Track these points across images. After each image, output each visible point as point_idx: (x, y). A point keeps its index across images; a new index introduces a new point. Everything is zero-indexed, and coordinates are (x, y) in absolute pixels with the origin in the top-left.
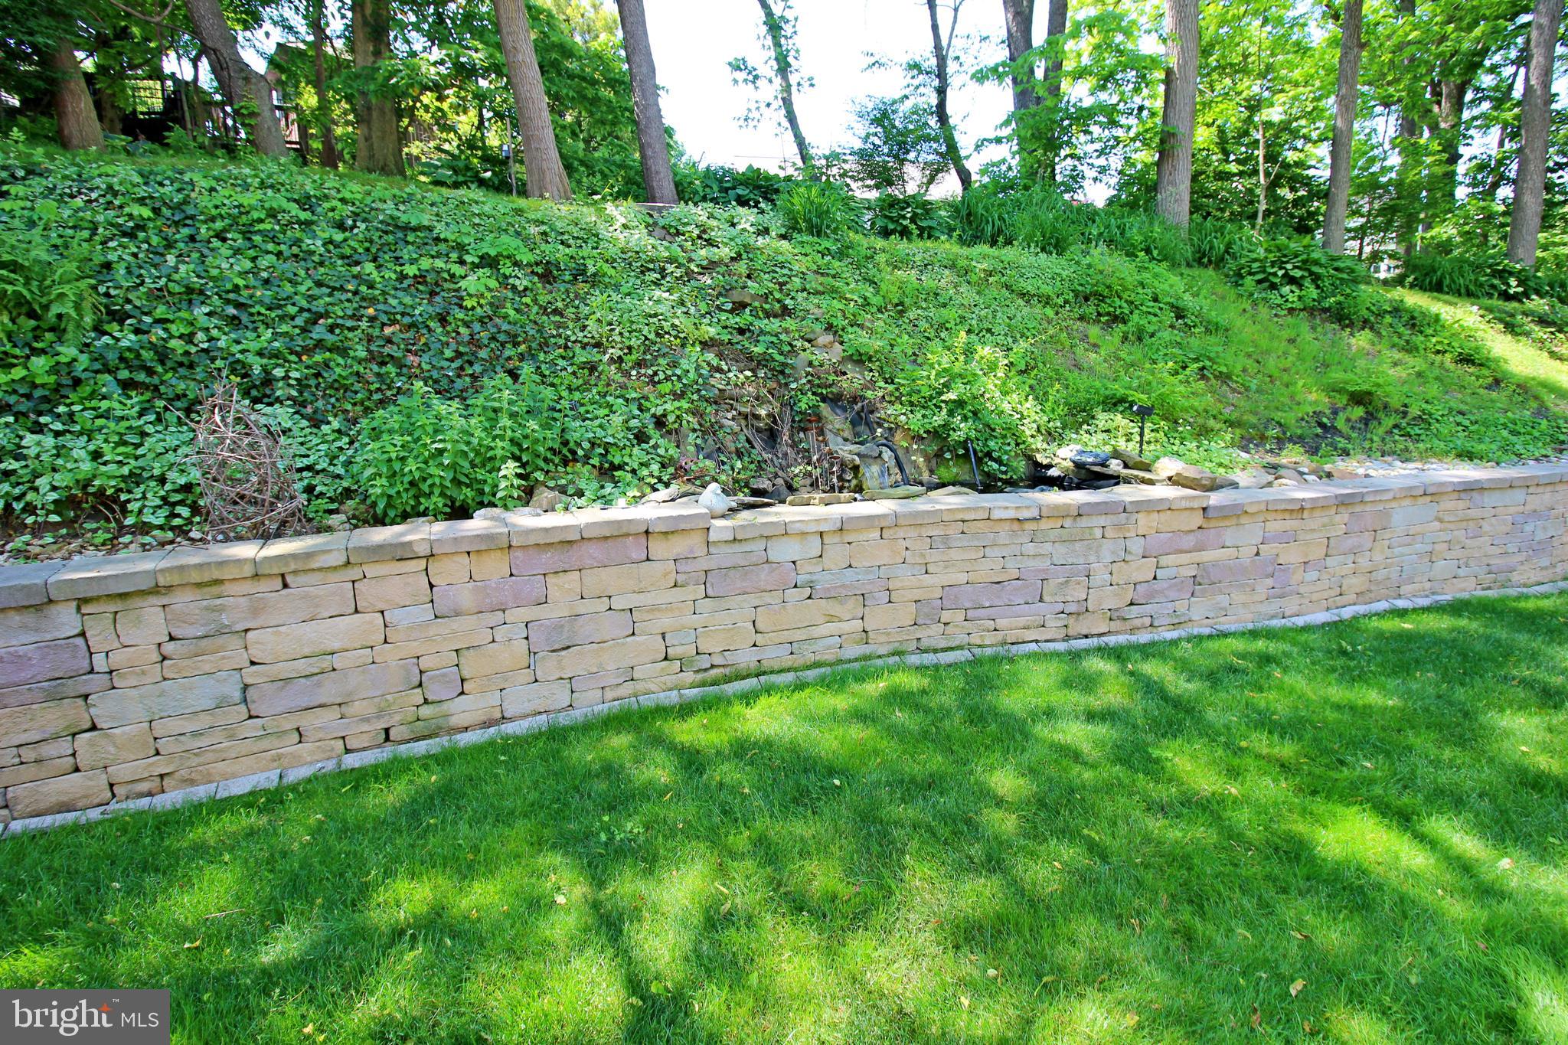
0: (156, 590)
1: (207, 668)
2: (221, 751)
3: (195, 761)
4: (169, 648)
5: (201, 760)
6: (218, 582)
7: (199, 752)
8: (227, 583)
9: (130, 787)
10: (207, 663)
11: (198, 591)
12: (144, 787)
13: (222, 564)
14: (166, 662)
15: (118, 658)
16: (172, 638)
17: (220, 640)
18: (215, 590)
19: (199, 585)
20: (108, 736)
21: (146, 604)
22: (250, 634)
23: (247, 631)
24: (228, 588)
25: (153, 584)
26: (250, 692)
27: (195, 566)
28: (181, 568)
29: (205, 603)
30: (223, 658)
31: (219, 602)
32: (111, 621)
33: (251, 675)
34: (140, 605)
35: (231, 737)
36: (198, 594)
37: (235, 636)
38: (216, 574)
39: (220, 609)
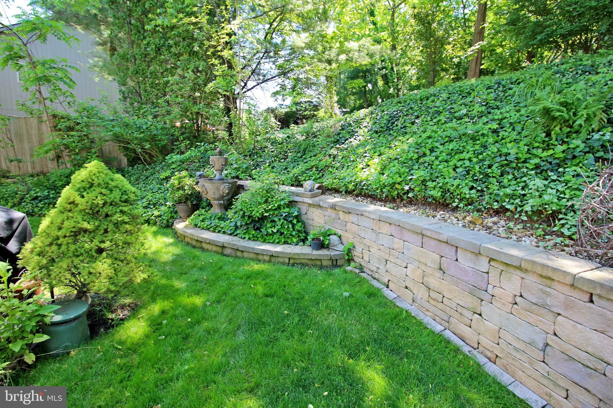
0: (519, 268)
1: (531, 321)
2: (523, 366)
3: (511, 361)
4: (519, 300)
5: (514, 363)
6: (550, 278)
7: (514, 359)
8: (556, 282)
9: (484, 349)
10: (532, 318)
11: (540, 279)
12: (489, 354)
13: (555, 270)
14: (515, 306)
15: (497, 292)
16: (521, 296)
17: (543, 311)
18: (548, 282)
19: (541, 276)
20: (483, 322)
21: (514, 273)
22: (559, 318)
23: (559, 314)
24: (555, 285)
25: (518, 265)
26: (548, 348)
27: (541, 264)
28: (534, 262)
29: (541, 286)
30: (541, 321)
31: (548, 290)
32: (499, 273)
33: (551, 340)
34: (513, 272)
35: (531, 364)
36: (539, 280)
37: (551, 314)
38: (550, 274)
39: (548, 294)
